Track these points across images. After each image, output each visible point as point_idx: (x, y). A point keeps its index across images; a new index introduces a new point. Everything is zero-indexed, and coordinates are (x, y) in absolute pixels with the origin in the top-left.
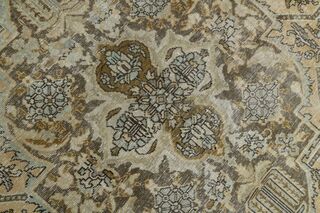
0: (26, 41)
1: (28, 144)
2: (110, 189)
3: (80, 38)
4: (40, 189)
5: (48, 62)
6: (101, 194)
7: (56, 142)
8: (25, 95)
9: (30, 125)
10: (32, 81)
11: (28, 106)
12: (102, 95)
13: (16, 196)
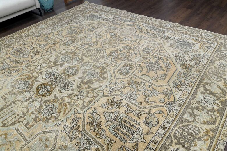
0: (25, 119)
1: (65, 114)
2: (85, 90)
3: (30, 103)
4: (81, 109)
5: (36, 111)
6: (86, 92)
7: (66, 106)
8: (46, 117)
9: (58, 115)
10: (42, 116)
11: (51, 116)
12: (53, 95)
13: (84, 116)
